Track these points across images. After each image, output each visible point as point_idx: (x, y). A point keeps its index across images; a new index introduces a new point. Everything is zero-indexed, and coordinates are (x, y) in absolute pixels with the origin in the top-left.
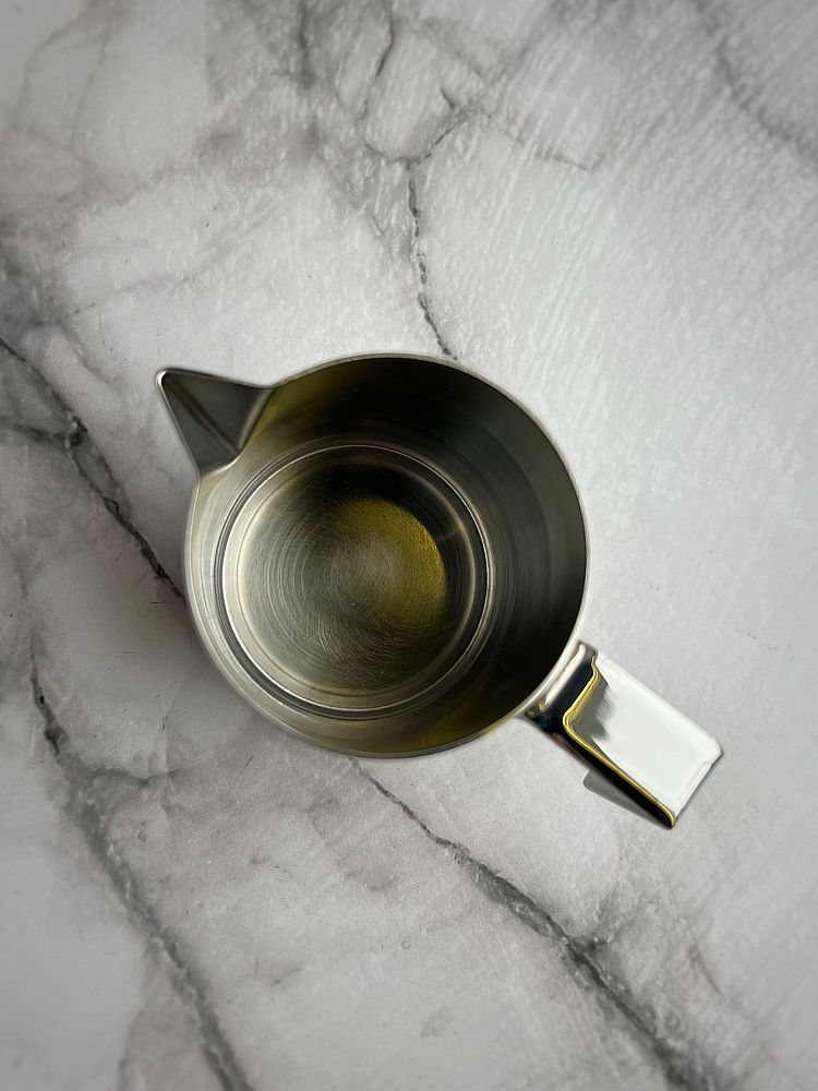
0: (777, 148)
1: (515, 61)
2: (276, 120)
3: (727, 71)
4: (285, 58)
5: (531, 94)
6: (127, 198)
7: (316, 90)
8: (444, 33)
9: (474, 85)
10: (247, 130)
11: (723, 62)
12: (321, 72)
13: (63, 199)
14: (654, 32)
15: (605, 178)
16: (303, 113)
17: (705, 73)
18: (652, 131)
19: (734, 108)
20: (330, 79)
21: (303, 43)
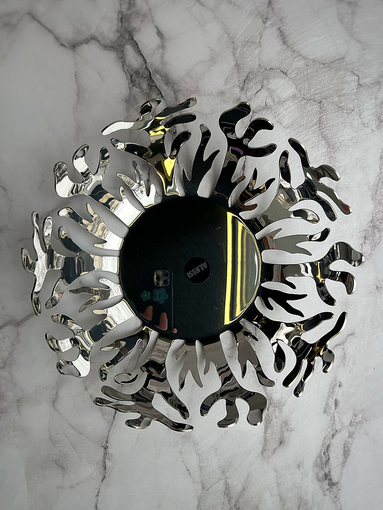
0: (322, 140)
1: (281, 102)
2: (233, 94)
3: (320, 122)
4: (240, 83)
5: (281, 110)
6: (201, 96)
7: (243, 91)
8: (271, 92)
9: (272, 103)
10: (228, 94)
11: (320, 120)
12: (245, 89)
13: (190, 91)
14: (310, 109)
15: (287, 131)
16: (239, 95)
17: (316, 120)
18: (300, 126)
19: (318, 129)
20: (247, 91)
21: (245, 83)
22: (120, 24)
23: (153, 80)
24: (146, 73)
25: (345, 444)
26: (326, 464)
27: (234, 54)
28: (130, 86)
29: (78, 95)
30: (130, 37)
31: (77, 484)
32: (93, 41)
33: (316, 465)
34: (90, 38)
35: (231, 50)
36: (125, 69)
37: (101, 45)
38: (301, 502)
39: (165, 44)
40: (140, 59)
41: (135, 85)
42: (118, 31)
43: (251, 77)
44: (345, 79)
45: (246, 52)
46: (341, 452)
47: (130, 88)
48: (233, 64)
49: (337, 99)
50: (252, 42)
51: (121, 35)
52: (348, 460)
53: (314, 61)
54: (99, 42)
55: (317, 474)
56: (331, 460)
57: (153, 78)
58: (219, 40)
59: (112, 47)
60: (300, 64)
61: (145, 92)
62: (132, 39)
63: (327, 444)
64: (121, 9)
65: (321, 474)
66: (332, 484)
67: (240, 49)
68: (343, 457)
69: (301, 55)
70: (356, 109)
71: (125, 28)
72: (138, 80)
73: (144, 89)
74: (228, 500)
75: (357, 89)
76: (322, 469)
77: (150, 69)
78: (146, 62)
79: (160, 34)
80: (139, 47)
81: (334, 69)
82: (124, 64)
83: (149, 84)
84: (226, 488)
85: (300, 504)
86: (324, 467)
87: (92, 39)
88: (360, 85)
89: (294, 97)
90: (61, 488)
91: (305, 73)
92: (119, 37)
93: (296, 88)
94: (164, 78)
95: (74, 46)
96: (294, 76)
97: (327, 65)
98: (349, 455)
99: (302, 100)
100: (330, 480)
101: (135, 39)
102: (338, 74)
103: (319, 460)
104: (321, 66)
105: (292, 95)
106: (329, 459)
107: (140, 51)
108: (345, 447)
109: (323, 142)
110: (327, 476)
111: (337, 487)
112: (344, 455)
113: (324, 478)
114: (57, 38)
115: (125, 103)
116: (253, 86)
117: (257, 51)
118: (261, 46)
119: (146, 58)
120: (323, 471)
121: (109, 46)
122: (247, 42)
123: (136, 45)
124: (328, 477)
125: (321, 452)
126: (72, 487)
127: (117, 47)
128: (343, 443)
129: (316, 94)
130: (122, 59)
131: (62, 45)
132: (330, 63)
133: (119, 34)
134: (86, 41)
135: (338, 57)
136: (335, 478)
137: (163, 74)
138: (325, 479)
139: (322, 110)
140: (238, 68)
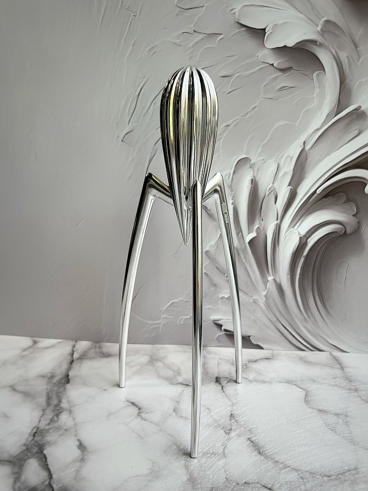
30: (39, 451)
39: (85, 457)
51: (28, 449)
62: (42, 452)
64: (38, 425)
97: (333, 477)
101: (45, 452)
133: (24, 448)
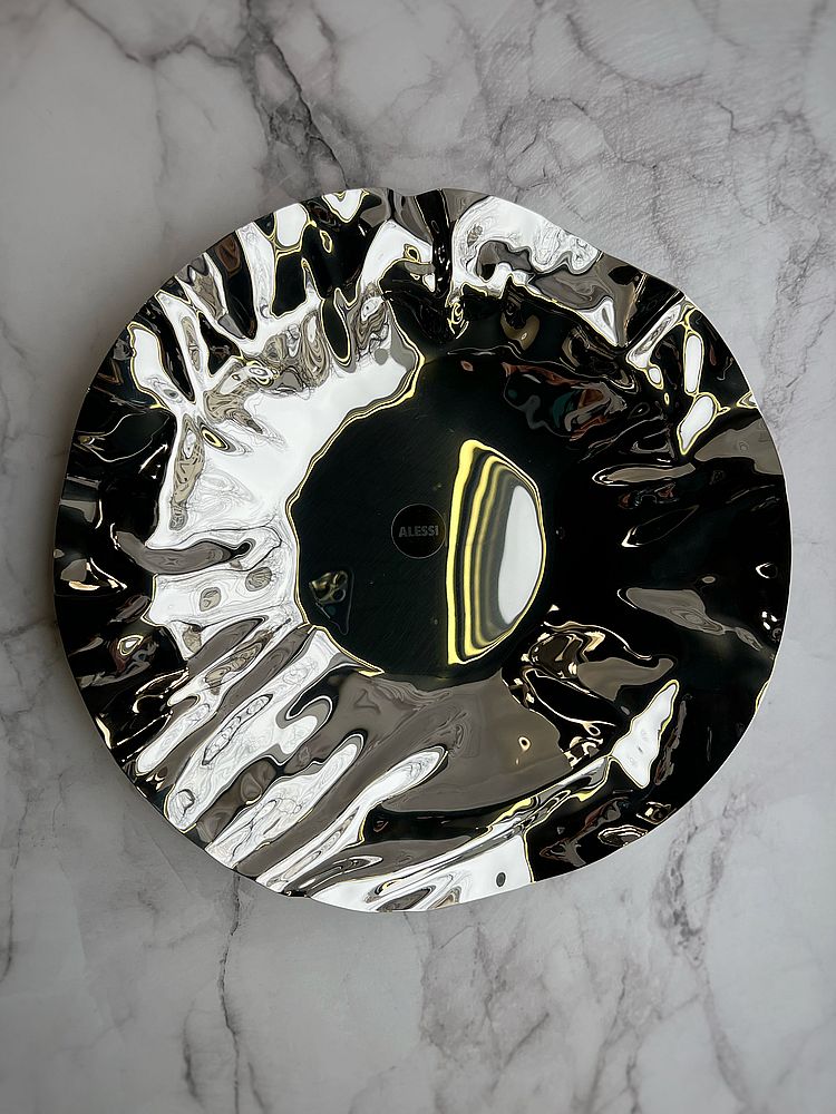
22: (246, 13)
23: (316, 128)
24: (300, 111)
25: (713, 853)
26: (676, 894)
27: (478, 71)
28: (270, 139)
29: (164, 159)
31: (183, 939)
32: (192, 48)
33: (656, 896)
34: (185, 41)
35: (473, 61)
36: (259, 104)
37: (209, 55)
38: (628, 967)
40: (289, 84)
41: (278, 137)
42: (242, 26)
43: (514, 117)
44: (705, 118)
45: (504, 64)
46: (707, 869)
47: (269, 144)
48: (477, 90)
49: (688, 160)
50: (515, 44)
52: (720, 884)
53: (641, 83)
54: (204, 49)
55: (660, 913)
56: (685, 885)
57: (315, 122)
58: (448, 42)
59: (231, 60)
60: (613, 88)
61: (299, 151)
63: (677, 854)
65: (668, 913)
66: (688, 933)
67: (490, 59)
68: (710, 878)
69: (613, 71)
70: (728, 181)
71: (257, 21)
72: (284, 127)
73: (298, 144)
74: (484, 967)
75: (729, 139)
76: (670, 902)
77: (308, 104)
78: (300, 90)
79: (326, 30)
80: (286, 58)
81: (682, 99)
82: (255, 93)
83: (307, 134)
84: (478, 944)
85: (626, 972)
86: (673, 900)
87: (189, 43)
88: (735, 131)
89: (601, 157)
90: (150, 946)
91: (624, 107)
92: (244, 39)
93: (606, 138)
94: (336, 122)
95: (153, 59)
96: (601, 114)
98: (721, 876)
99: (617, 164)
100: (686, 924)
102: (689, 109)
103: (662, 885)
104: (656, 92)
105: (596, 153)
106: (682, 882)
107: (287, 66)
108: (713, 860)
109: (661, 249)
110: (678, 917)
111: (700, 939)
112: (712, 874)
113: (673, 920)
114: (119, 44)
115: (259, 175)
116: (518, 138)
117: (525, 63)
118: (532, 52)
119: (299, 82)
120: (672, 907)
121: (225, 58)
122: (505, 45)
123: (278, 55)
124: (682, 920)
125: (666, 870)
126: (172, 945)
127: (240, 61)
128: (710, 852)
129: (646, 151)
130: (252, 83)
131: (130, 57)
132: (673, 87)
134: (179, 49)
135: (688, 74)
136: (695, 923)
137: (335, 113)
138: (676, 923)
139: (658, 185)
140: (487, 98)
